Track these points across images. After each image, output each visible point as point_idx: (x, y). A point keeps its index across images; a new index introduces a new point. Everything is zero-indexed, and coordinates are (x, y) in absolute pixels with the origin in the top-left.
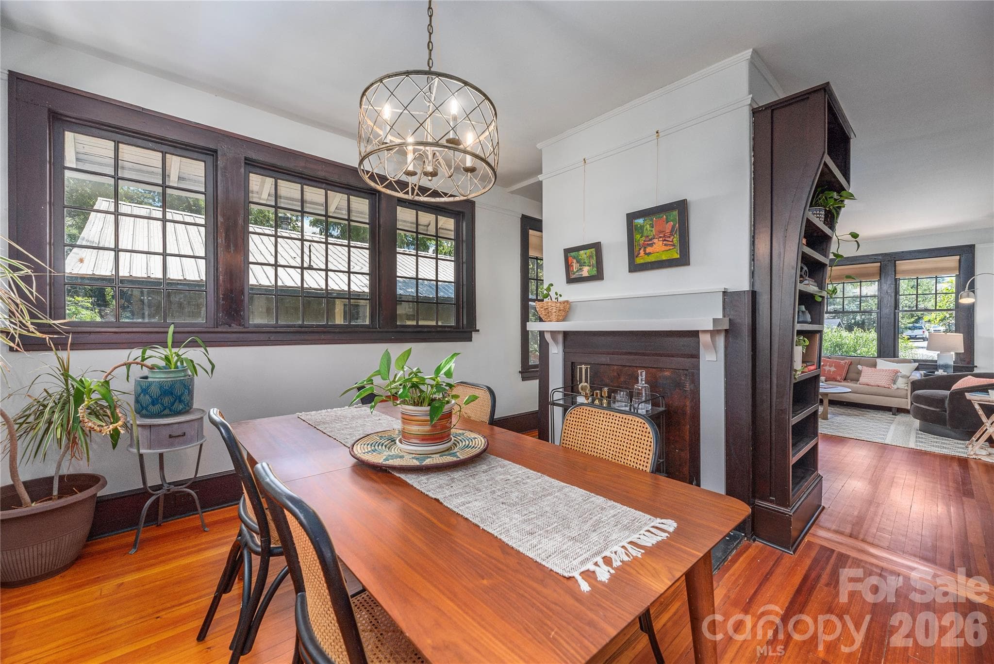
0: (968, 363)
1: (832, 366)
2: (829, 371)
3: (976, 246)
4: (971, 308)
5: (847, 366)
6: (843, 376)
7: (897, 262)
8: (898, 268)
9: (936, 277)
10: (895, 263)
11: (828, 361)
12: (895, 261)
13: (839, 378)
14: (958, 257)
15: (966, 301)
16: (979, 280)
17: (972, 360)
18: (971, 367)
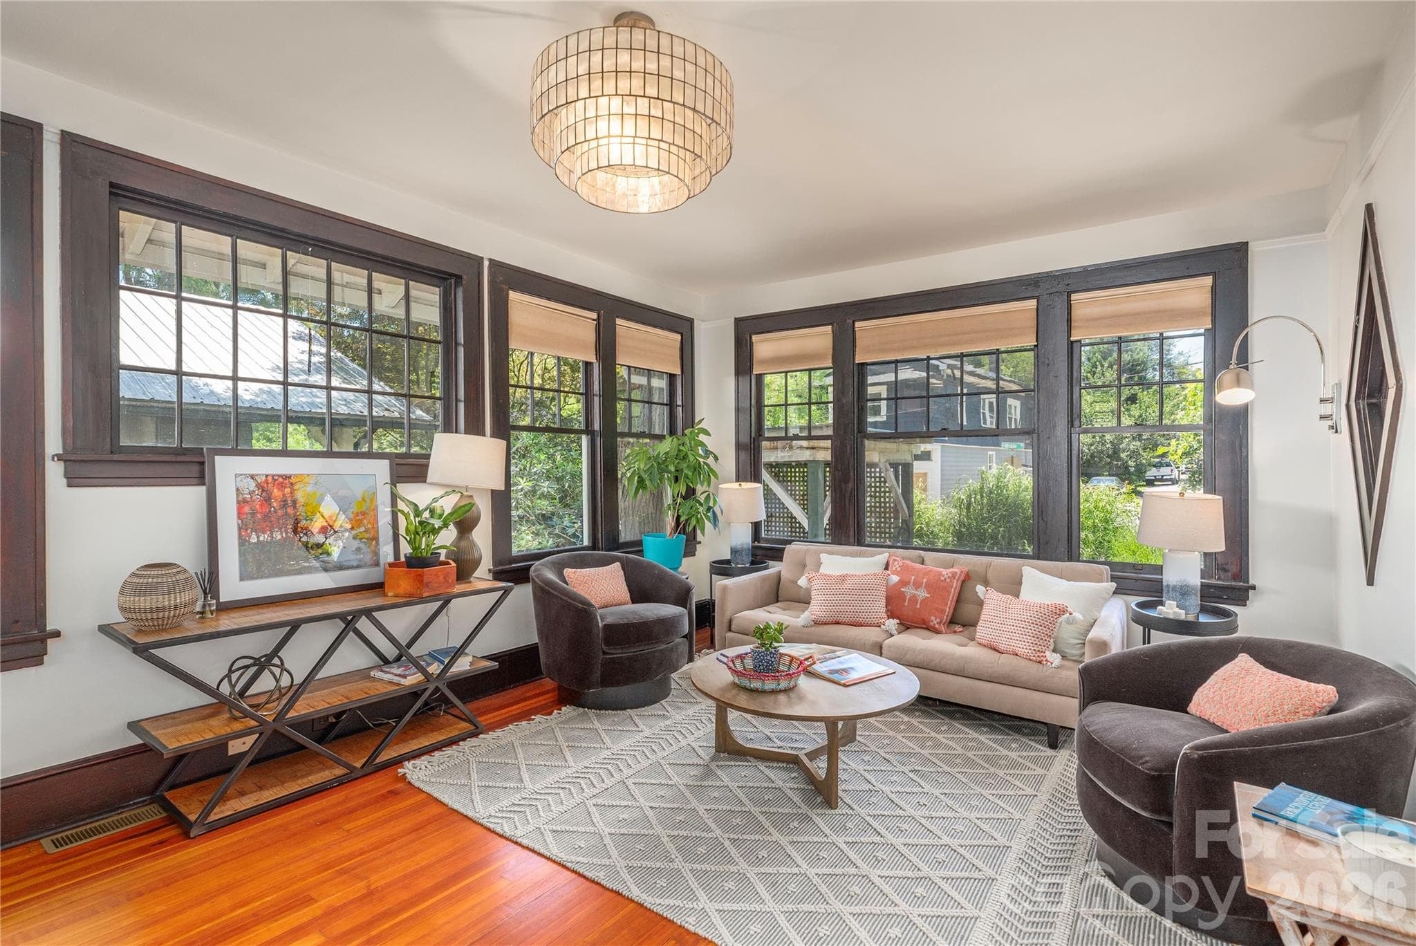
0: (1236, 577)
1: (921, 586)
2: (914, 599)
3: (1254, 248)
4: (1239, 419)
5: (956, 584)
6: (946, 617)
7: (1074, 297)
8: (1077, 313)
9: (1162, 338)
10: (1069, 301)
11: (913, 569)
12: (1069, 296)
13: (934, 621)
14: (1208, 280)
15: (1230, 397)
16: (1260, 337)
17: (1242, 573)
18: (1239, 589)
